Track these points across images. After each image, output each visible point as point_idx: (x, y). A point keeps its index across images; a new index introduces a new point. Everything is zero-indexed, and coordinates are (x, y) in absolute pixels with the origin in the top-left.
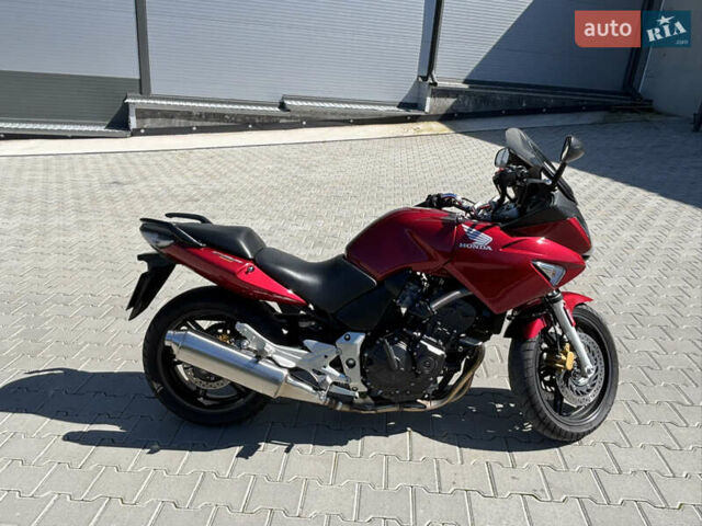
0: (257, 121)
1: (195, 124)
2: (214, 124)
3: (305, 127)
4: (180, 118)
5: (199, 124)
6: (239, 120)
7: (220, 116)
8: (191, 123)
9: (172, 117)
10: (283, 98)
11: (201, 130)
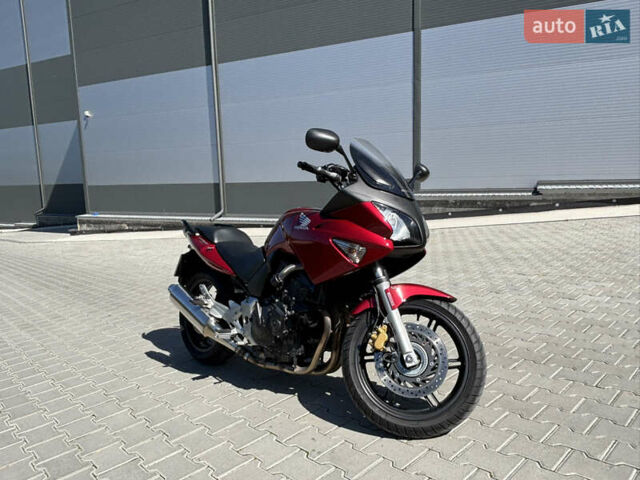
0: (508, 205)
1: (450, 210)
2: (466, 209)
3: (558, 208)
4: (439, 206)
5: (454, 210)
6: (490, 205)
7: (472, 203)
8: (448, 210)
9: (432, 206)
10: (538, 184)
11: (455, 215)
